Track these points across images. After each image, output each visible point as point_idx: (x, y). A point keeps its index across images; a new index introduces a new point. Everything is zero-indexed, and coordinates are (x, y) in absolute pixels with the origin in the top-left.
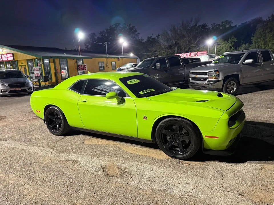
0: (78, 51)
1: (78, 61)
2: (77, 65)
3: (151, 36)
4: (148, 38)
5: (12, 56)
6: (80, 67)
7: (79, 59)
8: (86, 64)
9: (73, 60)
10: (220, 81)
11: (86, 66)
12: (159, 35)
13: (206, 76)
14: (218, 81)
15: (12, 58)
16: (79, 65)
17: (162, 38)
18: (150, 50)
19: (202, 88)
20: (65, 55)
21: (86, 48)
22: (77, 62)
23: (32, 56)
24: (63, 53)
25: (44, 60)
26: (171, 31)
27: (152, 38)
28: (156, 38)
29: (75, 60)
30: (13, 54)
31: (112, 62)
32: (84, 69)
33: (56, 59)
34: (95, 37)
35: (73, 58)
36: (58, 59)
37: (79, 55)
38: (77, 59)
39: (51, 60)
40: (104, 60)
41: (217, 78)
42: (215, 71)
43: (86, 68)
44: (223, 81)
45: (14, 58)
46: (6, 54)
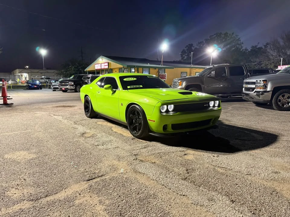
0: (161, 61)
1: (160, 71)
2: (159, 74)
3: (257, 45)
4: (253, 47)
5: (107, 65)
6: (161, 76)
7: (161, 69)
8: (166, 74)
9: (155, 70)
10: (269, 91)
11: (166, 76)
12: (267, 44)
13: (253, 86)
14: (266, 92)
15: (107, 66)
16: (160, 75)
17: (271, 47)
18: (252, 60)
19: (250, 98)
20: (149, 65)
21: (182, 59)
22: (158, 72)
23: (120, 65)
24: (147, 63)
25: (131, 69)
26: (283, 38)
27: (258, 47)
28: (263, 47)
29: (157, 70)
30: (108, 63)
31: (196, 72)
32: (164, 79)
33: (139, 68)
34: (192, 48)
35: (155, 68)
36: (142, 68)
37: (162, 65)
38: (159, 69)
39: (136, 68)
40: (188, 70)
41: (265, 89)
42: (263, 81)
43: (166, 78)
44: (272, 92)
45: (108, 66)
46: (104, 63)
